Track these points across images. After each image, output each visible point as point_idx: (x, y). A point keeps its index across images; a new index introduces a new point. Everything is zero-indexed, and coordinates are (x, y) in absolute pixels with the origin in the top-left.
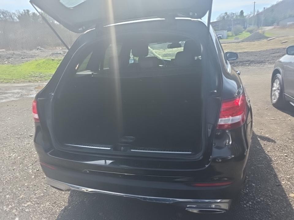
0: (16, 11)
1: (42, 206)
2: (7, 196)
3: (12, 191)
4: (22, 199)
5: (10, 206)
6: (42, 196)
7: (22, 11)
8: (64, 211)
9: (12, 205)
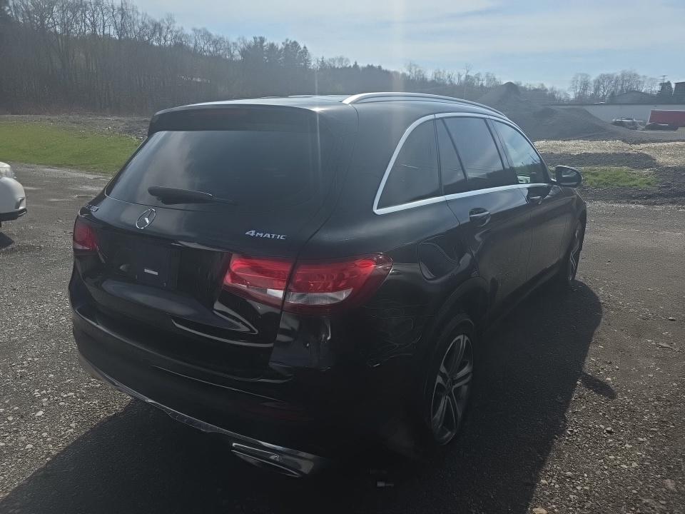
0: (239, 39)
1: (87, 402)
2: (52, 375)
3: (62, 369)
4: (67, 384)
5: (44, 392)
6: (97, 388)
7: (250, 39)
8: (110, 419)
9: (47, 390)
